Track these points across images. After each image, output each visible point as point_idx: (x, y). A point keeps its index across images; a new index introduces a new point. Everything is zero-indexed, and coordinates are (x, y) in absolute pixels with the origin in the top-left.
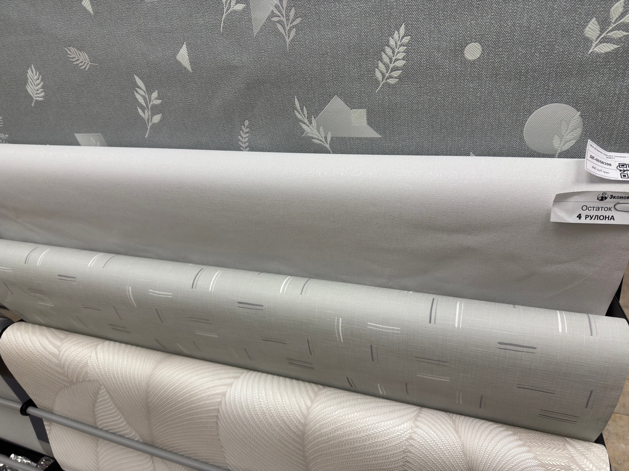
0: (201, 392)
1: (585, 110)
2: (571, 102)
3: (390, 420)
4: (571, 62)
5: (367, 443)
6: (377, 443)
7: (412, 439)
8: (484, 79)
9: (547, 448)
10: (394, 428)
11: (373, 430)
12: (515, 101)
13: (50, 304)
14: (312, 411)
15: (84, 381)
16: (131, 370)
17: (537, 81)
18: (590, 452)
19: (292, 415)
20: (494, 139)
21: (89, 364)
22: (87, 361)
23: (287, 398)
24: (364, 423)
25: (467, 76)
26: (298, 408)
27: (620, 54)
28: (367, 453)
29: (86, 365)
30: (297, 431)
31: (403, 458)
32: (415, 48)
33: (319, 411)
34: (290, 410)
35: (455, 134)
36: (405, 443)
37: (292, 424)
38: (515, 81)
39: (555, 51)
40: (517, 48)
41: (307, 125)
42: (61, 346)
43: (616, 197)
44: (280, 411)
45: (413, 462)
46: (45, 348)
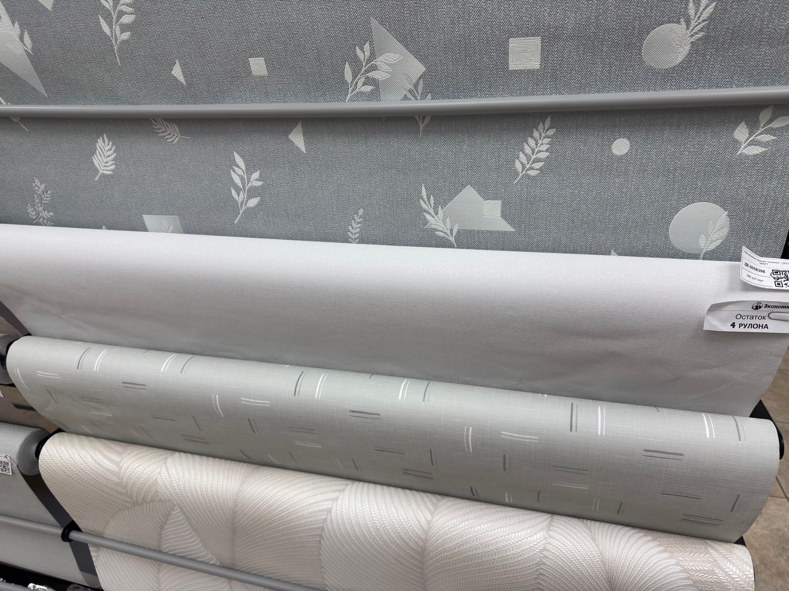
0: (302, 509)
1: (732, 210)
2: (719, 202)
3: (521, 531)
4: (719, 162)
5: (497, 557)
6: (508, 557)
7: (546, 551)
8: (631, 175)
9: (689, 553)
10: (526, 540)
11: (503, 542)
12: (661, 198)
13: (107, 414)
14: (433, 526)
15: (153, 501)
16: (213, 487)
17: (685, 179)
18: (733, 554)
19: (411, 531)
20: (638, 236)
21: (159, 482)
22: (156, 479)
23: (403, 512)
24: (492, 536)
25: (613, 171)
26: (417, 522)
27: (767, 157)
28: (496, 568)
29: (155, 483)
30: (416, 548)
31: (536, 571)
32: (560, 140)
33: (441, 525)
34: (407, 525)
35: (596, 230)
36: (539, 555)
37: (410, 540)
38: (662, 178)
39: (704, 150)
40: (666, 146)
41: (432, 216)
42: (121, 461)
43: (770, 307)
44: (396, 527)
45: (548, 574)
46: (99, 464)
